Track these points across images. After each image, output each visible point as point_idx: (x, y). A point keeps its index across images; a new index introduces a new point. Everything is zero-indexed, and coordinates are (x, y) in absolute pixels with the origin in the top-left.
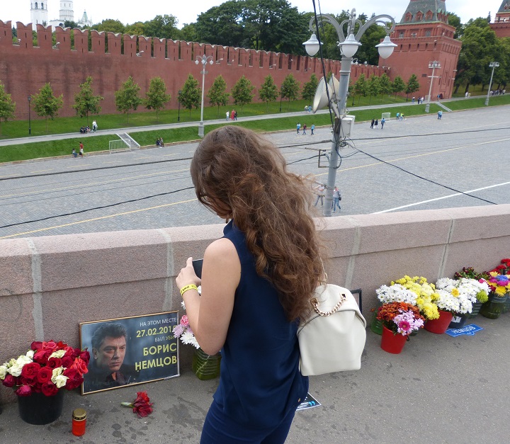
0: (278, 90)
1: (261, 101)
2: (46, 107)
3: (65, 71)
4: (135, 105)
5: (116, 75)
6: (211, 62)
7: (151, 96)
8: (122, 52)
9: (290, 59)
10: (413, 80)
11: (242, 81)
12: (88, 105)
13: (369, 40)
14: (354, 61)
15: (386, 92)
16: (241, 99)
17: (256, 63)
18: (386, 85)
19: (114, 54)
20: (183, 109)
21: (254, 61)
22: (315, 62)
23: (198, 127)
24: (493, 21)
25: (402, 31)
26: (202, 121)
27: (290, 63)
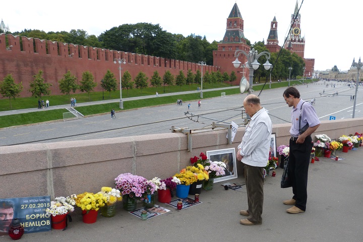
0: (162, 80)
1: (152, 86)
2: (10, 90)
3: (18, 66)
4: (74, 89)
5: (56, 69)
6: (125, 63)
7: (84, 83)
8: (59, 54)
9: (165, 61)
10: (233, 74)
11: (140, 74)
12: (41, 89)
13: (206, 51)
14: (204, 64)
15: (220, 81)
16: (141, 85)
17: (145, 63)
18: (220, 77)
19: (53, 55)
20: (105, 91)
21: (144, 62)
22: (179, 63)
23: (119, 103)
24: (266, 43)
25: (224, 47)
26: (121, 99)
27: (165, 64)
